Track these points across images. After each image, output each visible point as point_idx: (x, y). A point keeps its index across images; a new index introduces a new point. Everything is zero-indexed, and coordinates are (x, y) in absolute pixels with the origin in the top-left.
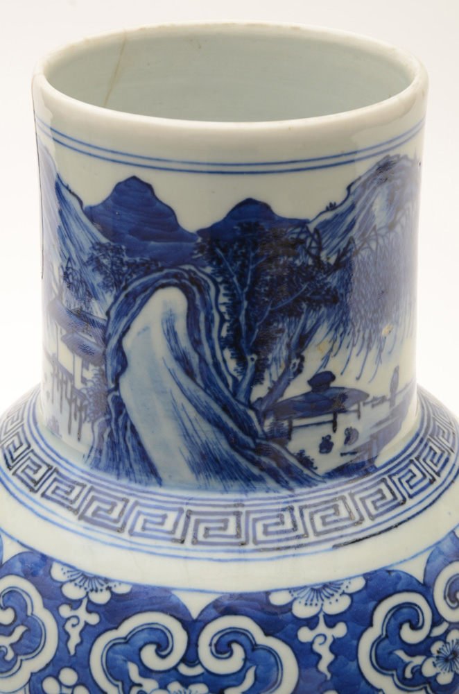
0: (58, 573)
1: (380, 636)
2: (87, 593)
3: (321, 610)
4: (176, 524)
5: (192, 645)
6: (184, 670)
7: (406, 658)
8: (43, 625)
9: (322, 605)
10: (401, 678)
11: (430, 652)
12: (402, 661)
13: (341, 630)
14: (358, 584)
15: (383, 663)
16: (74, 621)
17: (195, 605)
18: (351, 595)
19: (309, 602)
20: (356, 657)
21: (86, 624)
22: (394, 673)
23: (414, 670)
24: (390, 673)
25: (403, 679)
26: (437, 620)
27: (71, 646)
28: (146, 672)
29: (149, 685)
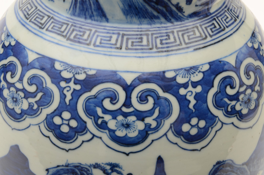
0: (58, 66)
1: (217, 92)
2: (74, 75)
3: (190, 79)
4: (117, 40)
5: (128, 97)
6: (125, 110)
7: (228, 102)
8: (52, 91)
9: (190, 77)
10: (226, 111)
11: (239, 99)
12: (227, 103)
13: (199, 89)
14: (206, 67)
15: (218, 105)
16: (68, 89)
17: (129, 79)
18: (203, 72)
19: (184, 76)
20: (206, 102)
21: (74, 90)
22: (223, 109)
23: (232, 108)
24: (221, 109)
25: (227, 112)
26: (242, 84)
27: (67, 100)
28: (106, 111)
29: (107, 117)
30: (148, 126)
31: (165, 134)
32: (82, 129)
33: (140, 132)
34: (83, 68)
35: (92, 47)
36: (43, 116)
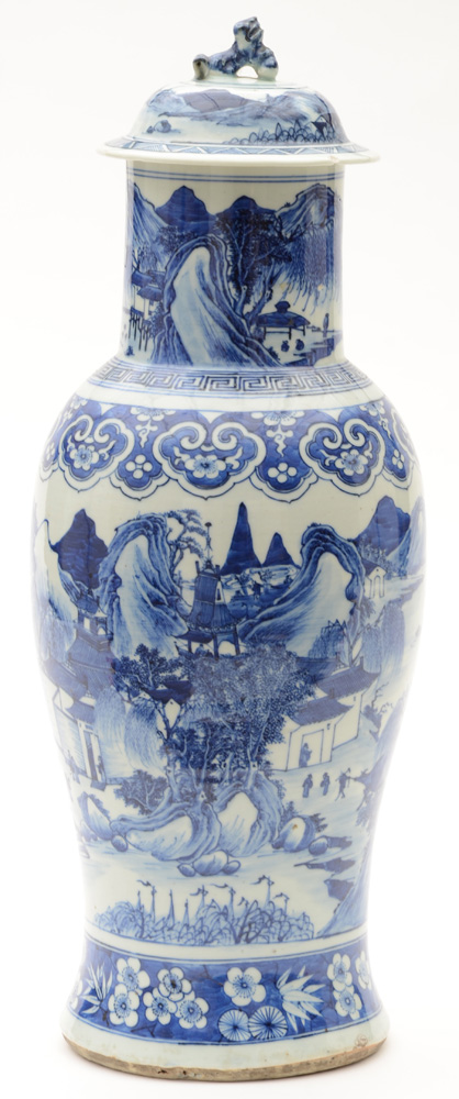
0: (134, 411)
1: (312, 441)
2: (151, 417)
3: (279, 423)
5: (209, 435)
6: (204, 448)
7: (326, 455)
8: (126, 436)
9: (280, 420)
11: (340, 456)
12: (324, 456)
13: (290, 434)
14: (301, 414)
15: (313, 454)
17: (211, 417)
18: (296, 419)
19: (273, 419)
20: (298, 448)
21: (151, 432)
22: (319, 461)
23: (331, 462)
24: (317, 460)
25: (324, 465)
26: (345, 441)
27: (142, 444)
28: (183, 451)
29: (185, 457)
30: (229, 467)
31: (249, 477)
32: (157, 472)
33: (220, 473)
34: (162, 410)
35: (173, 389)
36: (114, 465)
